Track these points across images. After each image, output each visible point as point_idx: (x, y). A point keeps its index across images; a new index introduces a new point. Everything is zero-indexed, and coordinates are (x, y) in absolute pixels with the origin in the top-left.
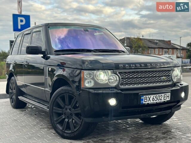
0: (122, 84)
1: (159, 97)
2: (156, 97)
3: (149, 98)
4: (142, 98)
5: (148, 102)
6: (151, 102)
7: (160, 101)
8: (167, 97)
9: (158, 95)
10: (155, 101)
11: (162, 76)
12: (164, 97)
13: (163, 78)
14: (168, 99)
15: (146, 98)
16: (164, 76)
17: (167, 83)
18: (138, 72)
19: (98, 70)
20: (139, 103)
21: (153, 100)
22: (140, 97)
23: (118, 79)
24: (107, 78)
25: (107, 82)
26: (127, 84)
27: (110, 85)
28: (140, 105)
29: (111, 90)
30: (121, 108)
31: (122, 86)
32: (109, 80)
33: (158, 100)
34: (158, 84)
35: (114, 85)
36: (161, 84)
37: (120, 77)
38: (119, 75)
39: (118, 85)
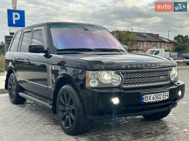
0: (124, 84)
1: (159, 95)
2: (156, 96)
3: (150, 97)
4: (143, 97)
5: (149, 101)
6: (152, 100)
7: (159, 99)
8: (166, 95)
9: (158, 94)
10: (155, 100)
11: (161, 76)
12: (163, 96)
13: (162, 78)
14: (167, 98)
15: (147, 97)
16: (163, 76)
17: (166, 83)
18: (139, 72)
19: (102, 70)
20: (140, 102)
21: (154, 99)
22: (142, 97)
23: (121, 79)
24: (110, 79)
25: (110, 82)
26: (129, 84)
27: (113, 85)
28: (142, 103)
29: (115, 90)
30: (123, 107)
31: (125, 86)
32: (112, 79)
33: (158, 99)
34: (157, 84)
35: (117, 84)
36: (160, 83)
37: (123, 77)
38: (122, 75)
39: (120, 85)
